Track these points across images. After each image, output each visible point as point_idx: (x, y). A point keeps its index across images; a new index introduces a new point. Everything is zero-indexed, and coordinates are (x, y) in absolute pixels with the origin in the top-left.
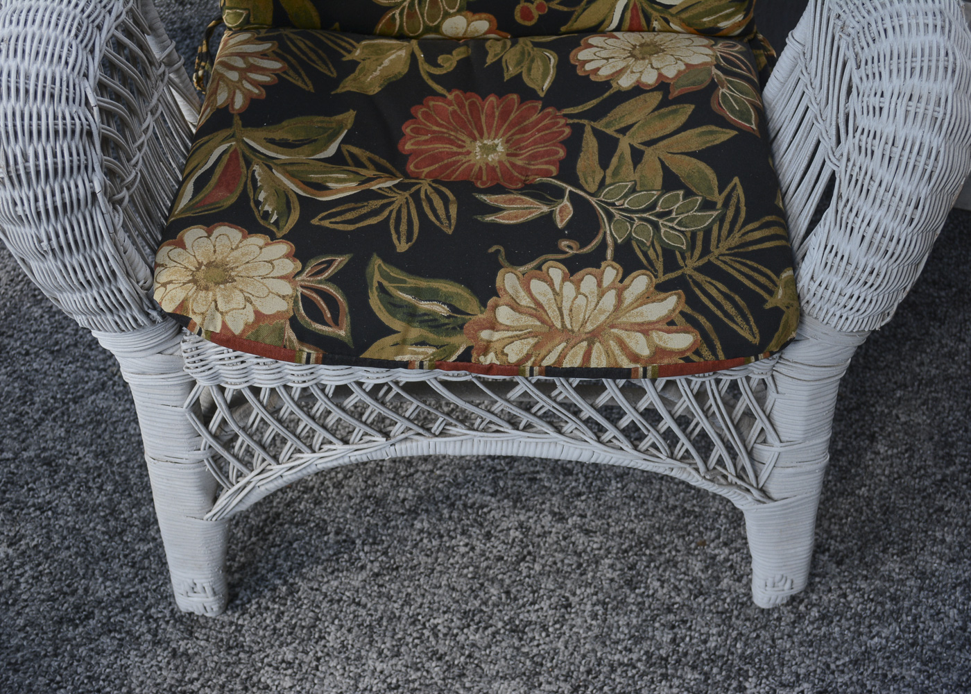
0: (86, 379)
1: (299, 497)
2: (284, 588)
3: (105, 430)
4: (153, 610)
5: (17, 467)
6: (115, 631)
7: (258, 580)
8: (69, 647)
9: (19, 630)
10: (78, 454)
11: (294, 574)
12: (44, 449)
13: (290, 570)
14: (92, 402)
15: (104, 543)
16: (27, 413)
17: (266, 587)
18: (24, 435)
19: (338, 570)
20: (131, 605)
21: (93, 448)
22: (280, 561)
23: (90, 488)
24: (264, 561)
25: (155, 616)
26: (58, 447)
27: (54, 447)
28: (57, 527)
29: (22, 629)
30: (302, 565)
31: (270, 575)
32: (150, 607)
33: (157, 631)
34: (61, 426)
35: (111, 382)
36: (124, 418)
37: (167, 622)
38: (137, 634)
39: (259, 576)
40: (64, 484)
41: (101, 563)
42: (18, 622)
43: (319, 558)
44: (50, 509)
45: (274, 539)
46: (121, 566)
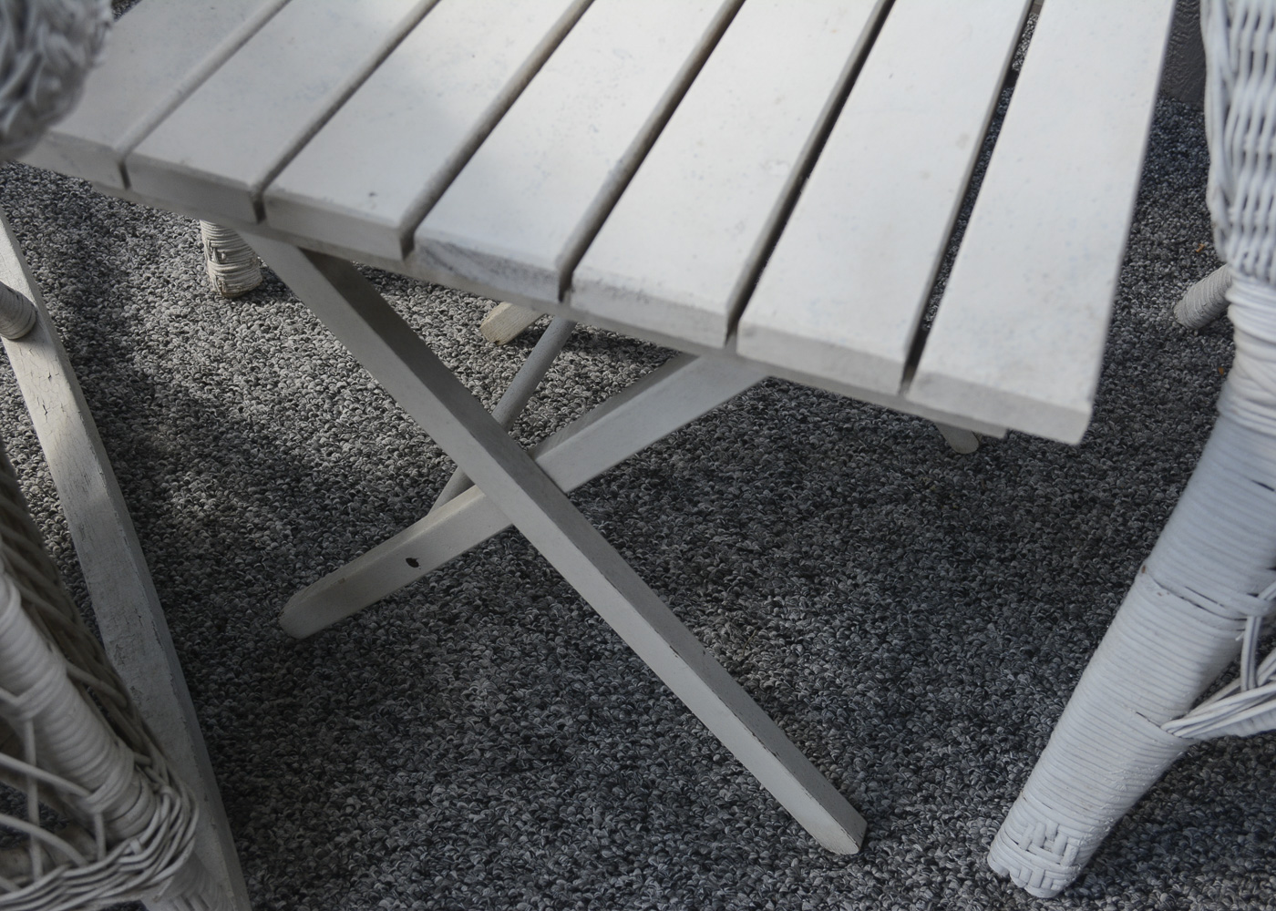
0: (883, 480)
1: (1199, 758)
2: (1163, 897)
3: (901, 558)
4: (939, 853)
5: (762, 567)
6: (873, 864)
7: (1120, 866)
8: (794, 863)
9: (721, 807)
10: (855, 577)
11: (1181, 877)
12: (806, 555)
13: (1177, 870)
14: (887, 514)
15: (875, 721)
16: (791, 499)
17: (1133, 883)
18: (780, 526)
19: (1257, 898)
20: (904, 831)
21: (880, 577)
22: (1160, 850)
23: (866, 632)
24: (1133, 839)
25: (941, 864)
26: (827, 559)
27: (820, 557)
28: (807, 671)
29: (727, 806)
30: (1196, 869)
31: (1140, 866)
32: (934, 846)
33: (942, 889)
34: (837, 532)
35: (919, 495)
36: (932, 550)
37: (961, 881)
38: (908, 882)
39: (1122, 860)
40: (827, 614)
41: (865, 749)
42: (722, 792)
43: (1227, 867)
44: (800, 642)
45: (1153, 809)
46: (897, 766)
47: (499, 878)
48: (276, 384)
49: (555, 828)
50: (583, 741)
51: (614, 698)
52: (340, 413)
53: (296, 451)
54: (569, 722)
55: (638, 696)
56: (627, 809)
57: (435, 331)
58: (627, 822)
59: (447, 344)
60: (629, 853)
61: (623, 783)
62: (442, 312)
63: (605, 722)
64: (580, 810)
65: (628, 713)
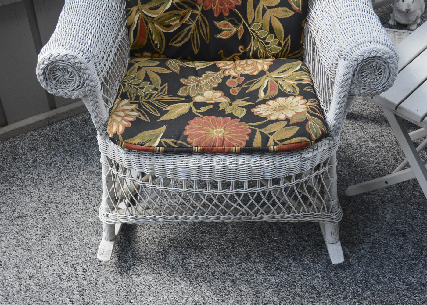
47: (387, 254)
48: (347, 140)
49: (401, 248)
50: (410, 234)
51: (419, 227)
52: (362, 150)
53: (351, 156)
54: (407, 229)
55: (424, 228)
56: (418, 249)
57: (387, 137)
58: (417, 252)
59: (390, 141)
60: (416, 258)
61: (418, 244)
62: (390, 133)
63: (416, 232)
64: (407, 246)
65: (421, 231)
